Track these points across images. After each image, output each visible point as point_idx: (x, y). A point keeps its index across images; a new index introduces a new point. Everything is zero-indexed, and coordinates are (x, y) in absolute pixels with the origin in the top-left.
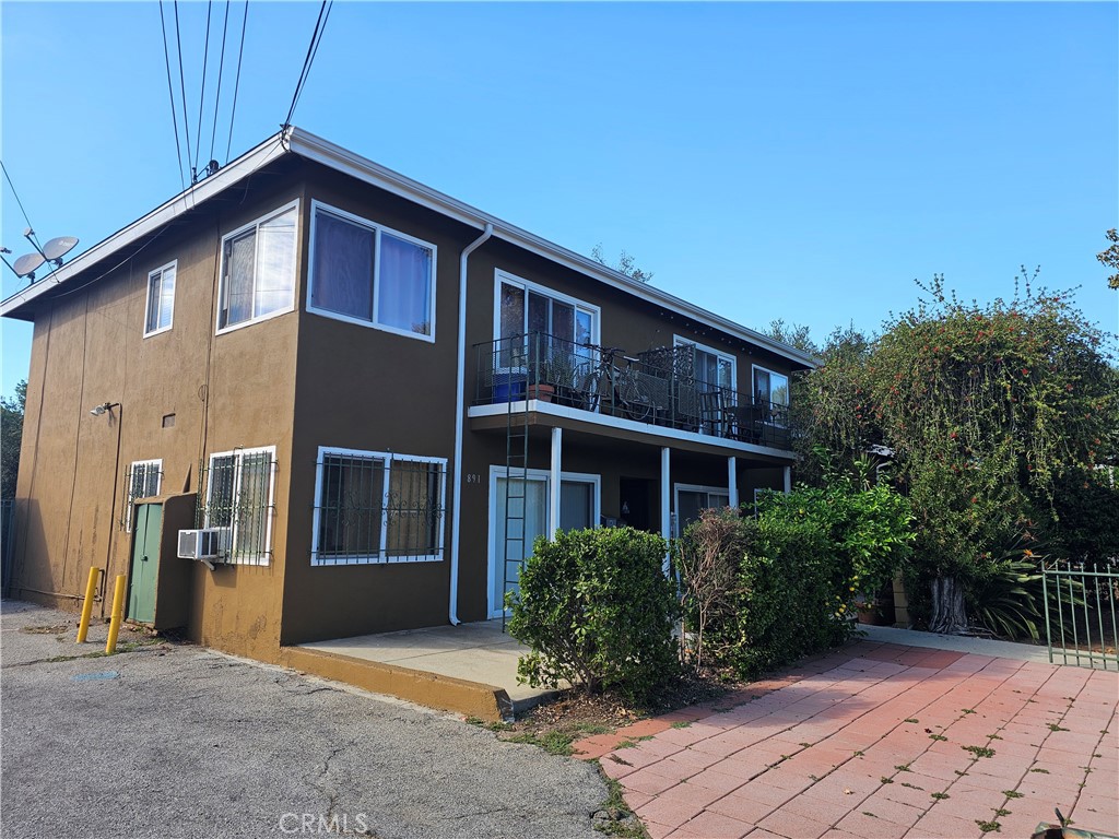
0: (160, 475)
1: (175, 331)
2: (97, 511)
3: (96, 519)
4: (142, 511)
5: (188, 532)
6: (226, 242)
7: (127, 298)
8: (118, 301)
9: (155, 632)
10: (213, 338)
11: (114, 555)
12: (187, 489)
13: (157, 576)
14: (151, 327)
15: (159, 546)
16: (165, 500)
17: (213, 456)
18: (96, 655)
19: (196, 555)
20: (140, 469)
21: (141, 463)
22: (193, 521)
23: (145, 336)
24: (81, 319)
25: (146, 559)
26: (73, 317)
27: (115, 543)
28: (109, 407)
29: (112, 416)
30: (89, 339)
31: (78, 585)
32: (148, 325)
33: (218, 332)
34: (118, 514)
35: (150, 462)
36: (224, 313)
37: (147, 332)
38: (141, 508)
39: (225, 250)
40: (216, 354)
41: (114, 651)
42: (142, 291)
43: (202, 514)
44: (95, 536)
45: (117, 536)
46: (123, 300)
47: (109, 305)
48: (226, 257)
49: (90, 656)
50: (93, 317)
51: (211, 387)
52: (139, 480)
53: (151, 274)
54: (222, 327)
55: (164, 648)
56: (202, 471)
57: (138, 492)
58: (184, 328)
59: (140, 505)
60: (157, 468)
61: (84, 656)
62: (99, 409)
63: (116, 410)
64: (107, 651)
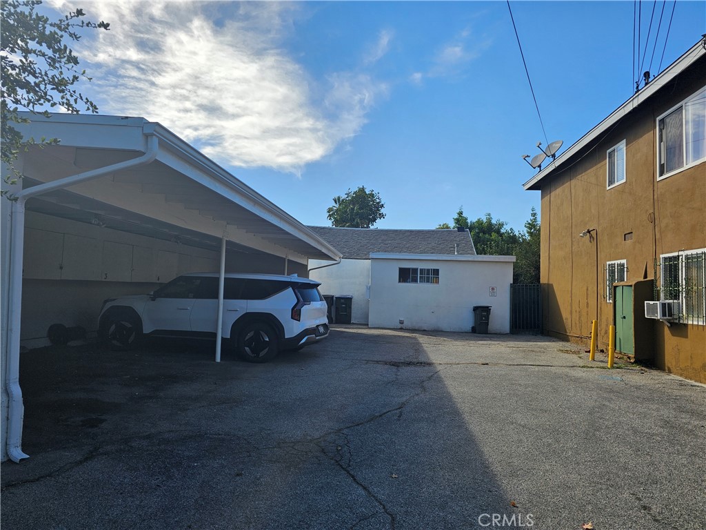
0: (625, 269)
1: (628, 182)
2: (587, 289)
3: (587, 294)
4: (619, 291)
5: (651, 302)
6: (660, 121)
7: (594, 168)
8: (589, 171)
9: (632, 361)
10: (655, 183)
11: (600, 315)
12: (645, 276)
13: (633, 328)
14: (611, 182)
15: (632, 310)
16: (633, 283)
17: (662, 256)
18: (603, 368)
19: (659, 316)
20: (612, 266)
21: (613, 262)
22: (653, 296)
23: (608, 188)
24: (568, 184)
25: (624, 317)
26: (563, 184)
27: (601, 308)
28: (589, 232)
29: (591, 237)
30: (573, 195)
31: (581, 330)
32: (609, 182)
33: (659, 179)
34: (601, 292)
35: (619, 262)
36: (662, 166)
37: (609, 186)
38: (617, 288)
39: (660, 125)
40: (659, 192)
41: (612, 367)
42: (603, 163)
43: (658, 292)
44: (588, 303)
45: (601, 304)
46: (592, 170)
47: (583, 174)
48: (661, 131)
49: (601, 368)
50: (573, 182)
51: (656, 214)
52: (612, 272)
53: (608, 151)
54: (661, 175)
55: (642, 370)
56: (655, 265)
57: (612, 280)
58: (634, 180)
59: (617, 286)
60: (623, 265)
61: (598, 367)
62: (584, 234)
63: (593, 233)
64: (609, 366)
